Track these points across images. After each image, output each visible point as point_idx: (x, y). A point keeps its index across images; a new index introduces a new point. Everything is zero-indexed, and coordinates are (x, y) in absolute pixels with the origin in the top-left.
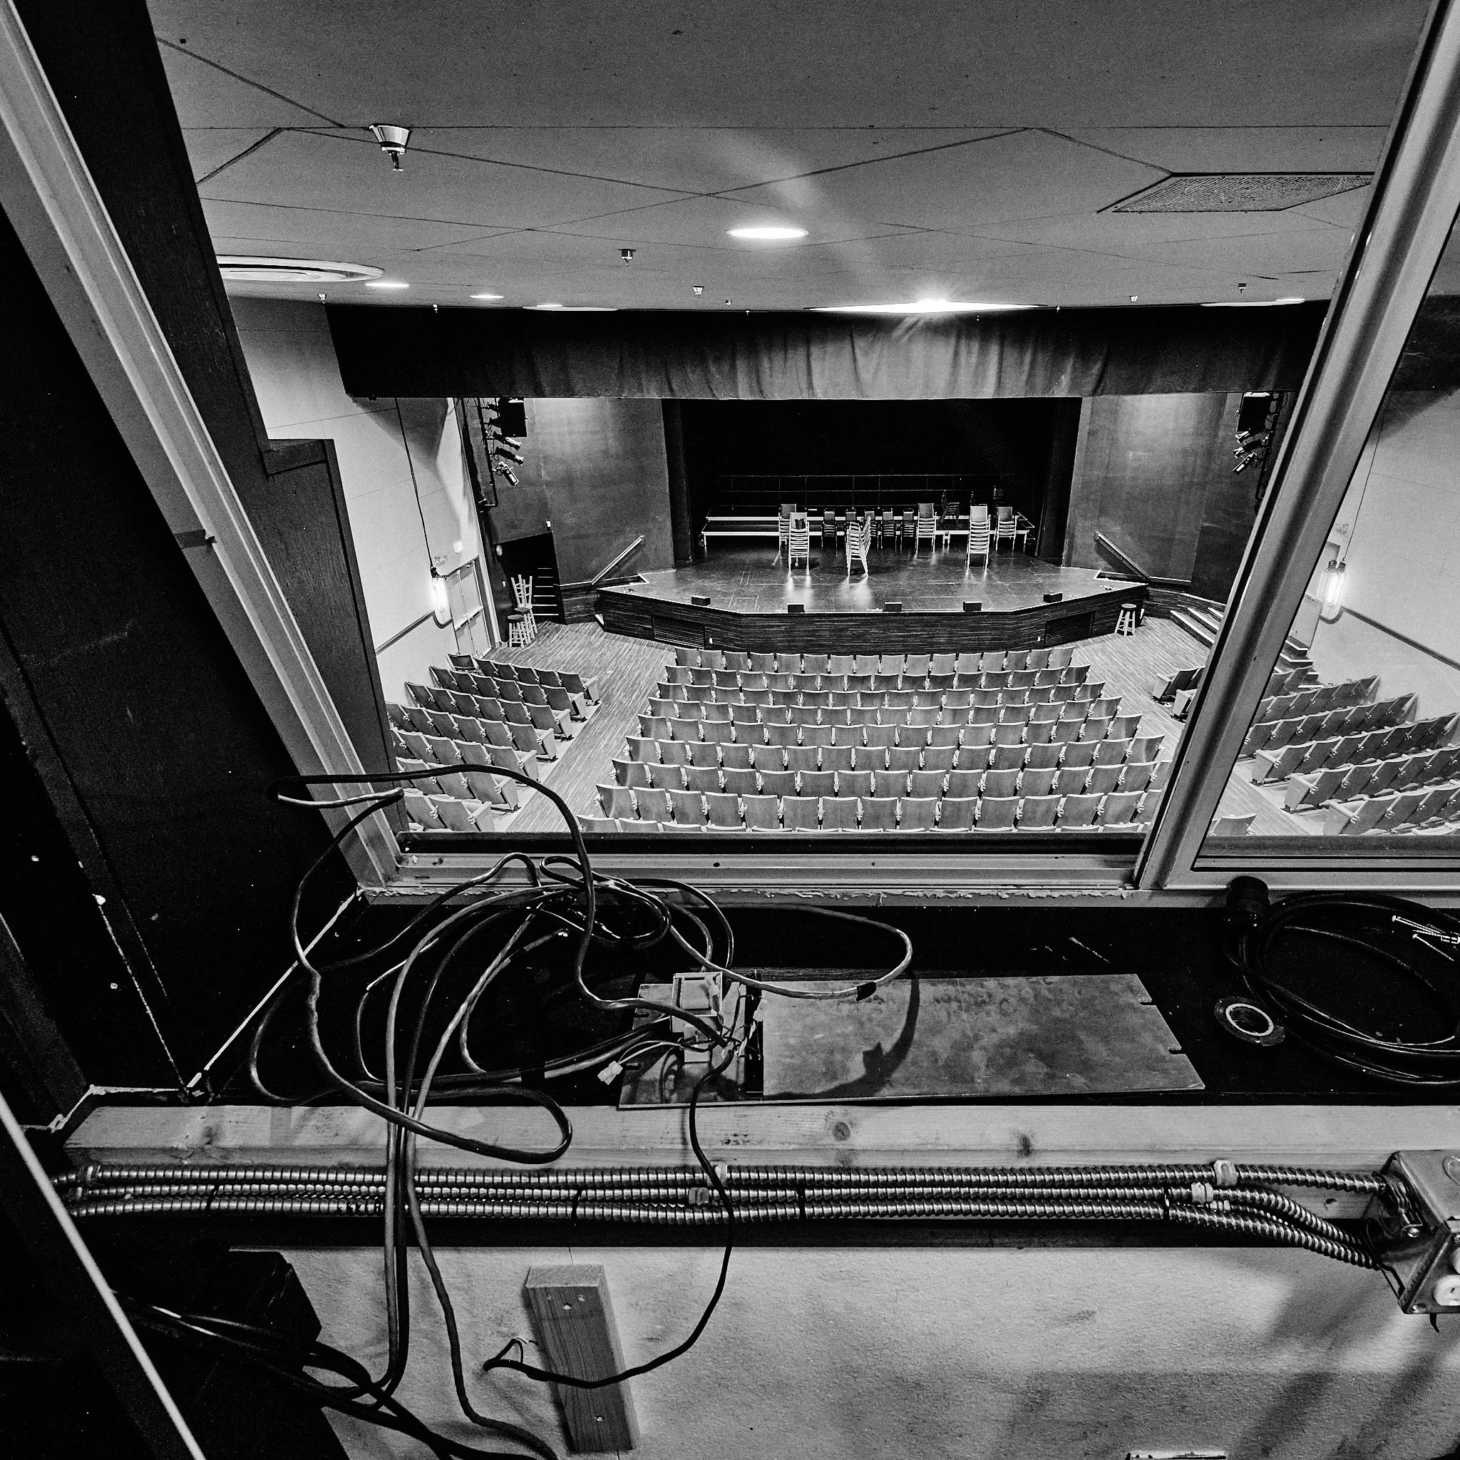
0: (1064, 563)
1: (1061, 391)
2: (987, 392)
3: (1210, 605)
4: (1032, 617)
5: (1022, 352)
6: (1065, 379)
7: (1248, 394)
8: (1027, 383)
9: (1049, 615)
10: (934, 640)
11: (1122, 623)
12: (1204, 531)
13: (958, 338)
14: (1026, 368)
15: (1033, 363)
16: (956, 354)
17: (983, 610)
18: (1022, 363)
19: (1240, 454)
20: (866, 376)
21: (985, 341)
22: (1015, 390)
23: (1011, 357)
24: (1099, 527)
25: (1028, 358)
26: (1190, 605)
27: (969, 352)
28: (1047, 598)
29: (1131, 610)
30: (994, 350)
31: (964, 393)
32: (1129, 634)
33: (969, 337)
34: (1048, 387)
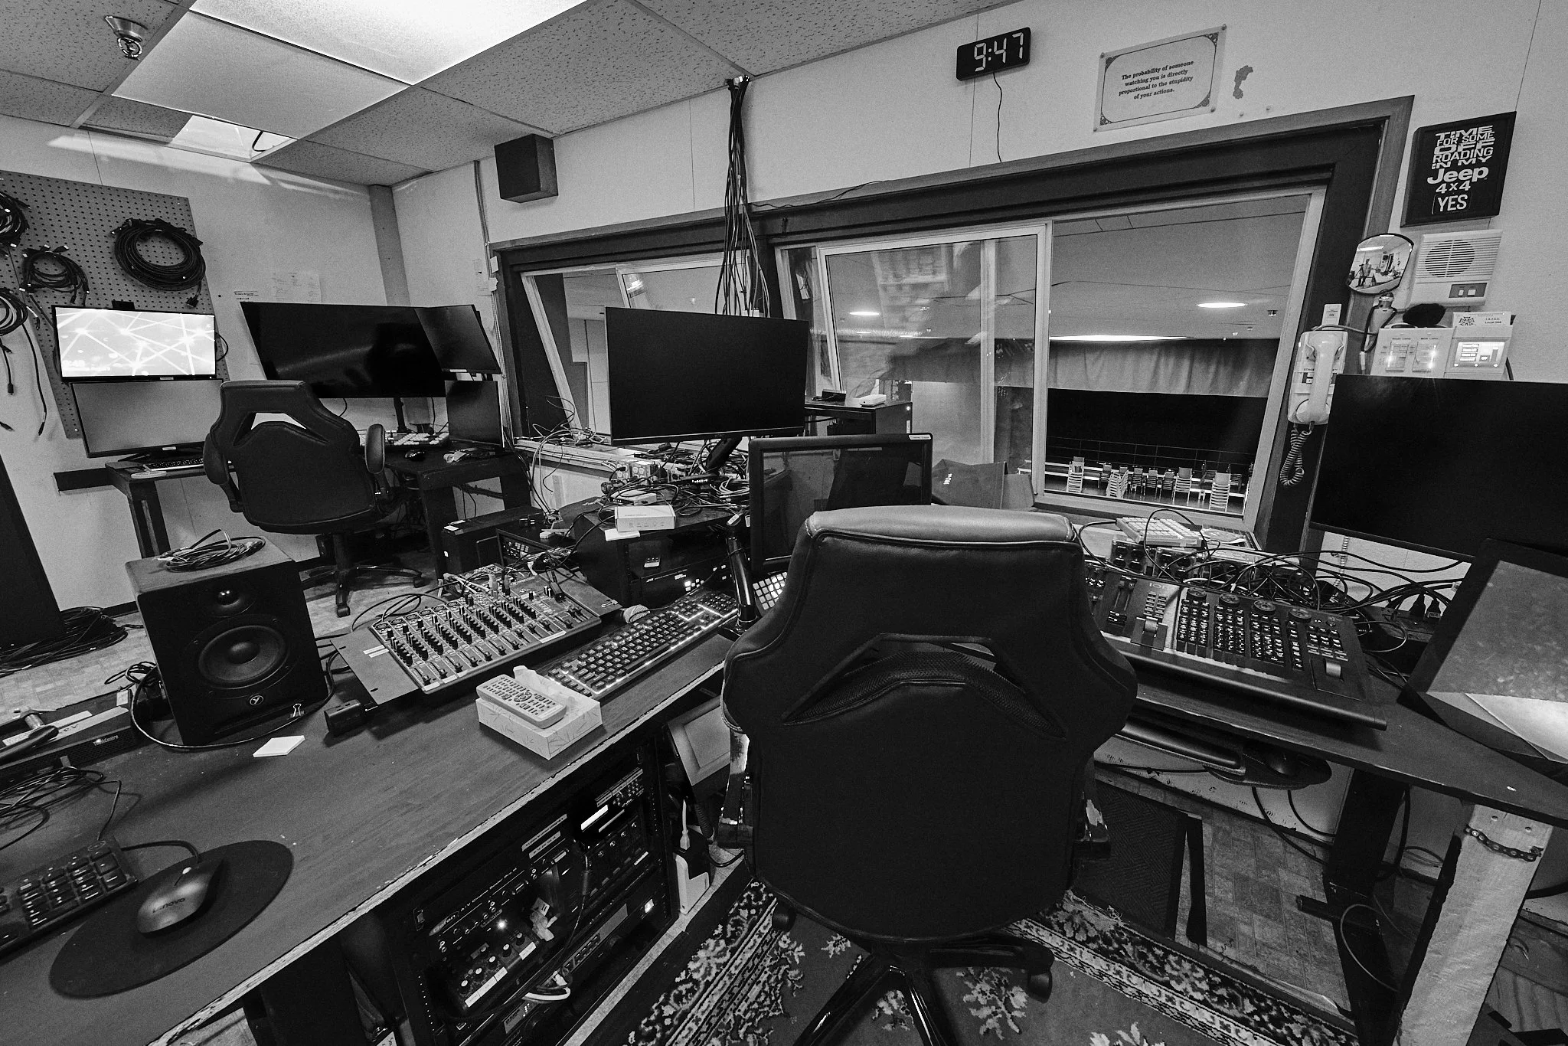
1: (1239, 392)
2: (1179, 389)
5: (1208, 366)
8: (1211, 385)
13: (1159, 355)
14: (1211, 376)
15: (1217, 372)
16: (1157, 366)
18: (1208, 372)
20: (1093, 377)
21: (1179, 356)
22: (1201, 389)
23: (1199, 368)
25: (1212, 369)
27: (1167, 365)
30: (1186, 363)
31: (1162, 389)
33: (1167, 355)
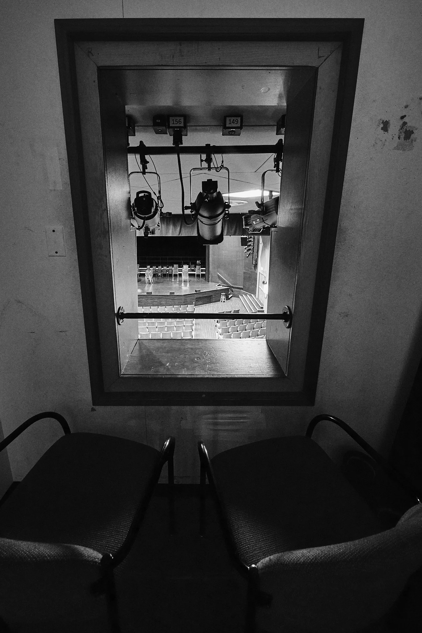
0: (210, 281)
3: (247, 294)
4: (191, 296)
6: (171, 231)
7: (242, 236)
9: (196, 296)
10: (161, 303)
11: (222, 299)
12: (244, 273)
17: (175, 294)
19: (246, 252)
24: (218, 271)
26: (243, 294)
28: (196, 291)
29: (224, 295)
32: (224, 302)
34: (167, 233)
